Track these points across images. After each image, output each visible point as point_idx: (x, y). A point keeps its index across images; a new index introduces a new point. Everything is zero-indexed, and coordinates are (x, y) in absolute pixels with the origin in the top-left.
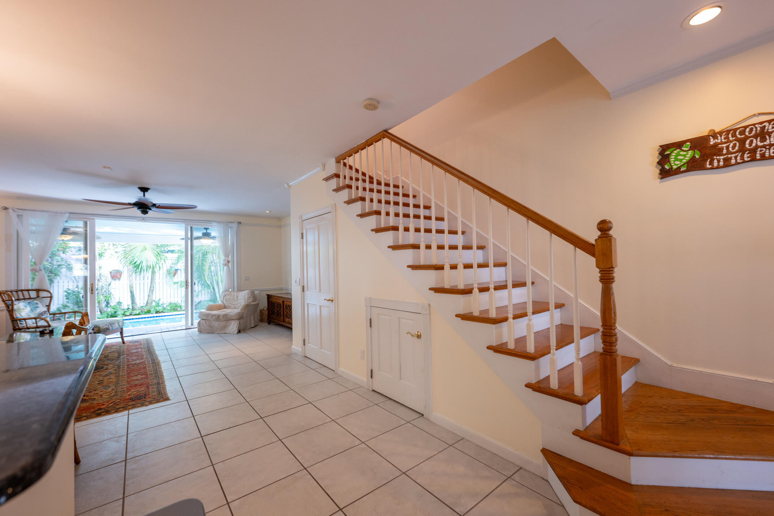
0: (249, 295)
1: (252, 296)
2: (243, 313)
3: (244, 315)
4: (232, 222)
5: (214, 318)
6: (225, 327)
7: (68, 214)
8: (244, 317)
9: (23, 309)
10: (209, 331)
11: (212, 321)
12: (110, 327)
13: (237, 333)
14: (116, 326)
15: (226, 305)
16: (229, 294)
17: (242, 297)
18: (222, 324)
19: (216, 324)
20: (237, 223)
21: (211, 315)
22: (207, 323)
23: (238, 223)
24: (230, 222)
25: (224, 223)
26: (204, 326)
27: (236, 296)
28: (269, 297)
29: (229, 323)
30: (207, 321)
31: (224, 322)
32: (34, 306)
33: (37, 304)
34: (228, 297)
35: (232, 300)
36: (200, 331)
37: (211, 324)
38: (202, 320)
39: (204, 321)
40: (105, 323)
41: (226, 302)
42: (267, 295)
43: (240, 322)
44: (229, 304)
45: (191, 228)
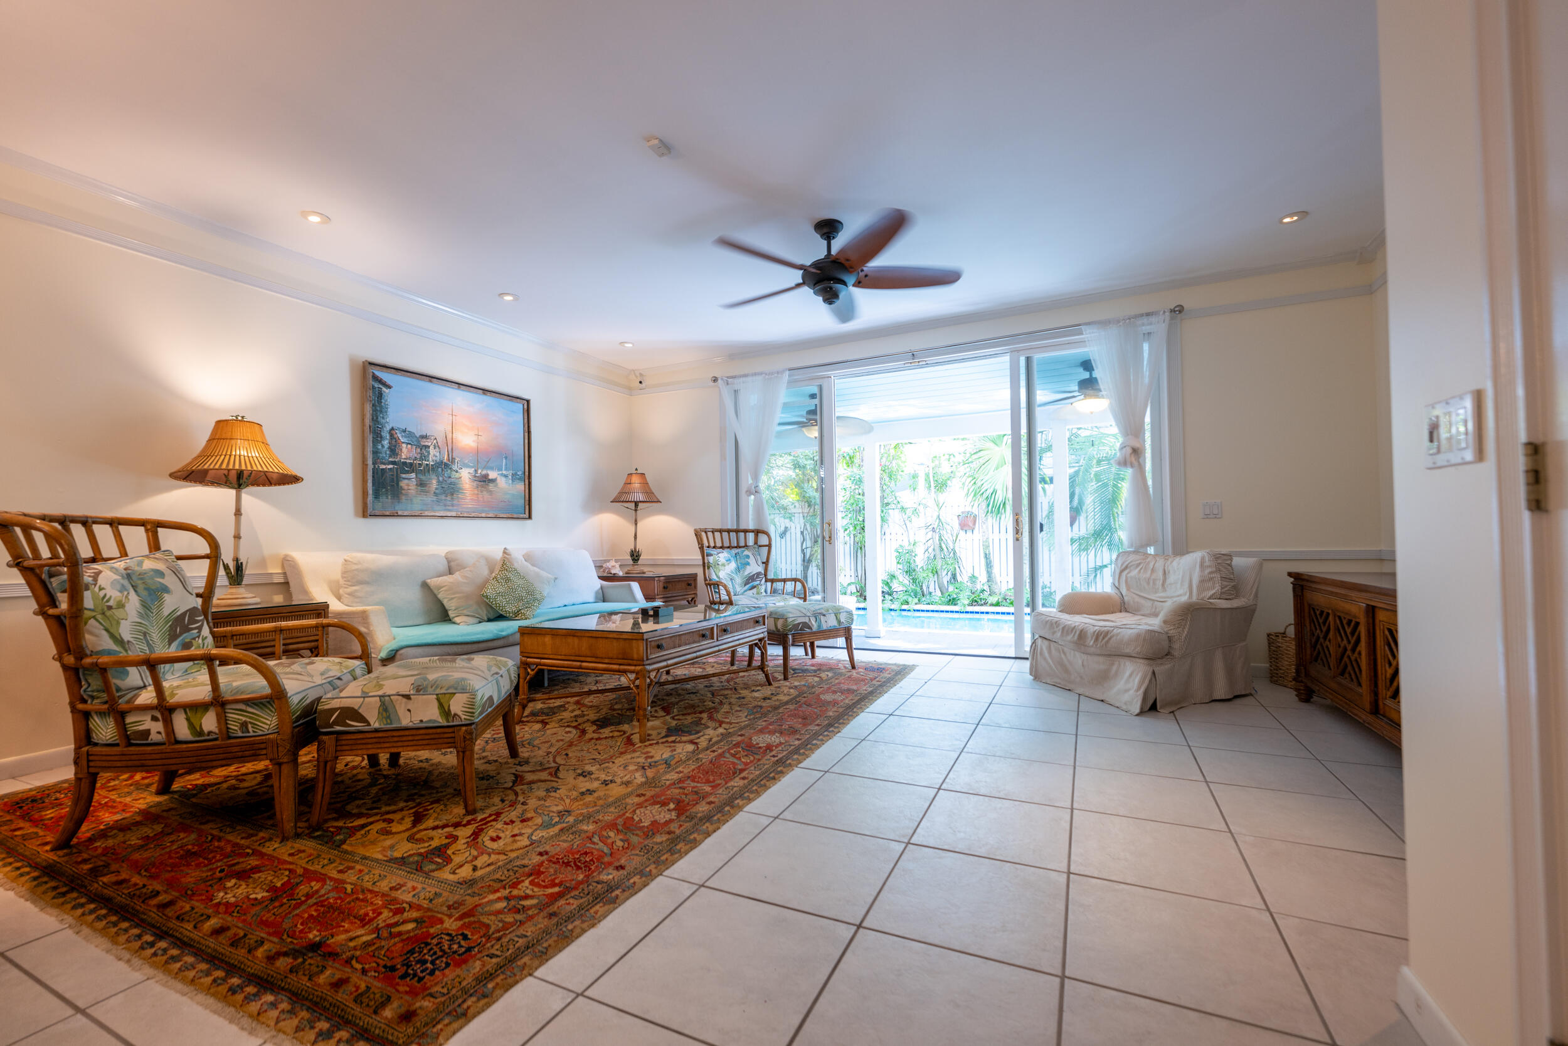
0: (1207, 571)
1: (1217, 576)
2: (1170, 639)
3: (1176, 646)
4: (1148, 314)
5: (1069, 638)
6: (1103, 678)
7: (787, 372)
8: (1176, 653)
9: (723, 565)
10: (1058, 681)
11: (1065, 649)
12: (813, 623)
13: (1137, 711)
14: (830, 622)
15: (1126, 599)
16: (1140, 564)
17: (1180, 577)
18: (1097, 664)
19: (1077, 660)
20: (1167, 314)
21: (1061, 627)
22: (1053, 651)
23: (1173, 311)
24: (1142, 315)
25: (1119, 322)
26: (1045, 659)
27: (1161, 574)
28: (1301, 583)
29: (1114, 668)
30: (1052, 644)
31: (1101, 659)
32: (743, 561)
33: (748, 557)
34: (1134, 573)
35: (1148, 583)
36: (1037, 674)
37: (1063, 656)
38: (1039, 641)
39: (1046, 642)
40: (804, 611)
41: (1128, 589)
42: (1290, 574)
43: (1157, 670)
44: (1137, 599)
45: (1028, 360)
